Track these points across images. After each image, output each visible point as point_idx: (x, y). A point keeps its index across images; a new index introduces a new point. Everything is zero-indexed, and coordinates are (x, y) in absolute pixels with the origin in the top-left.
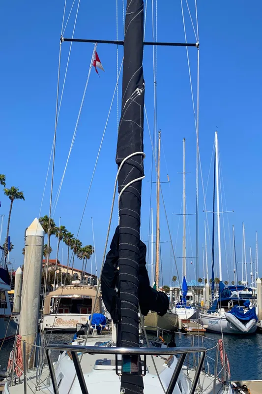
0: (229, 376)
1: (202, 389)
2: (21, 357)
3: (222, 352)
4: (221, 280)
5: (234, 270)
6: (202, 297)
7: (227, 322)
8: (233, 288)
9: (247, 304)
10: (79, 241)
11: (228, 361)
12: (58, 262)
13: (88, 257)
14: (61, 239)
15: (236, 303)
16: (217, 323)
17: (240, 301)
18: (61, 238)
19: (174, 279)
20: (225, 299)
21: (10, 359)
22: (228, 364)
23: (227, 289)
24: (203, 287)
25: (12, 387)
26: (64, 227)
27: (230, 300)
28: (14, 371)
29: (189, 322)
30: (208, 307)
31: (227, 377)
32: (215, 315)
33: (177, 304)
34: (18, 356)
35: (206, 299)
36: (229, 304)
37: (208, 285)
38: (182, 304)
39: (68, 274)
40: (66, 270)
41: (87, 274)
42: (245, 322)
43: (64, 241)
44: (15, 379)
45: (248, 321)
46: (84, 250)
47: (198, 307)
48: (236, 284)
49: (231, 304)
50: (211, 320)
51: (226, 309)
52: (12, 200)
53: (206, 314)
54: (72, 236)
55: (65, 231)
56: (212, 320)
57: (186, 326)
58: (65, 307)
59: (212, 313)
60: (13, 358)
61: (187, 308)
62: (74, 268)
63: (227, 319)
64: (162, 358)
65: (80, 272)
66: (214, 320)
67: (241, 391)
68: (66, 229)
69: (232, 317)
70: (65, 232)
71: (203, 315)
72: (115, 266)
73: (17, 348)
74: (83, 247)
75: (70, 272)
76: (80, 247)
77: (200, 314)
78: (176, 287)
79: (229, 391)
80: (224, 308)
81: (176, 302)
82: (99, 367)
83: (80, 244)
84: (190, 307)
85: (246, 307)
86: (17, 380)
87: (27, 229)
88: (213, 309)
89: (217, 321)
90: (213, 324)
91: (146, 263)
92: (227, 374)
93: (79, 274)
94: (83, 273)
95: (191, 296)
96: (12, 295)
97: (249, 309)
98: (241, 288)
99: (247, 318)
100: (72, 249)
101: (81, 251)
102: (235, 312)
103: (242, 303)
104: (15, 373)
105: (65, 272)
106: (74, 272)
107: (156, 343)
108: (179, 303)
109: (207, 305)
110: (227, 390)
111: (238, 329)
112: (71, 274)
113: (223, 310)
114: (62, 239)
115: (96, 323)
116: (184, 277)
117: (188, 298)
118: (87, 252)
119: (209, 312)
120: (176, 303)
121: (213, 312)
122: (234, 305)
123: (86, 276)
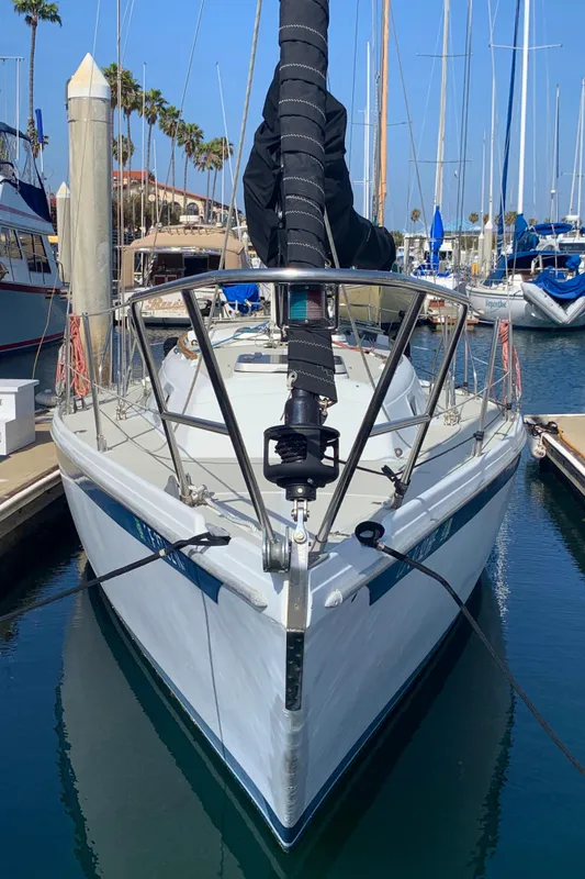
0: (519, 393)
1: (459, 417)
2: (85, 359)
3: (505, 345)
4: (520, 212)
5: (553, 191)
6: (476, 254)
7: (526, 302)
8: (545, 229)
9: (573, 264)
10: (196, 128)
11: (517, 365)
12: (152, 177)
13: (219, 166)
14: (154, 122)
15: (548, 262)
16: (504, 305)
17: (558, 258)
18: (152, 121)
19: (415, 216)
20: (527, 253)
21: (60, 362)
22: (518, 369)
23: (532, 230)
24: (478, 233)
25: (69, 416)
26: (158, 93)
27: (535, 255)
28: (69, 386)
29: (443, 305)
30: (488, 274)
31: (514, 397)
32: (500, 289)
33: (420, 268)
34: (75, 356)
35: (483, 258)
36: (533, 264)
37: (490, 225)
38: (429, 267)
39: (176, 203)
40: (169, 194)
41: (218, 205)
42: (564, 303)
43: (162, 127)
44: (75, 401)
45: (574, 300)
46: (209, 150)
47: (466, 275)
48: (555, 220)
49: (537, 265)
50: (490, 300)
51: (526, 275)
52: (35, 24)
53: (480, 288)
54: (177, 115)
55: (162, 101)
56: (493, 301)
57: (435, 312)
58: (169, 273)
59: (494, 286)
60: (66, 360)
61: (441, 275)
62: (187, 191)
63: (525, 297)
64: (377, 355)
65: (201, 200)
66: (497, 301)
67: (543, 434)
68: (161, 96)
69: (537, 291)
70: (160, 105)
71: (474, 289)
72: (274, 159)
73: (71, 341)
74: (206, 141)
75: (179, 199)
76: (198, 140)
77: (468, 287)
78: (419, 235)
79: (515, 423)
80: (523, 273)
81: (416, 264)
82: (246, 366)
83: (199, 135)
84: (448, 274)
85: (571, 271)
86: (79, 403)
87: (69, 81)
88: (497, 277)
89: (503, 301)
90: (494, 308)
91: (344, 151)
92: (514, 390)
93: (200, 204)
94: (209, 204)
95: (450, 253)
96: (55, 246)
97: (577, 273)
98: (563, 228)
99: (571, 295)
100: (180, 144)
101: (201, 151)
102: (543, 280)
103: (562, 261)
104: (73, 392)
105: (169, 201)
106: (189, 201)
107: (365, 332)
108: (424, 266)
109: (486, 270)
110: (513, 420)
111: (548, 317)
112: (182, 206)
113: (518, 277)
114: (157, 123)
115: (238, 298)
116: (438, 208)
117: (444, 254)
118: (215, 155)
119: (487, 284)
120: (416, 266)
121: (497, 283)
122: (544, 266)
123: (215, 209)
